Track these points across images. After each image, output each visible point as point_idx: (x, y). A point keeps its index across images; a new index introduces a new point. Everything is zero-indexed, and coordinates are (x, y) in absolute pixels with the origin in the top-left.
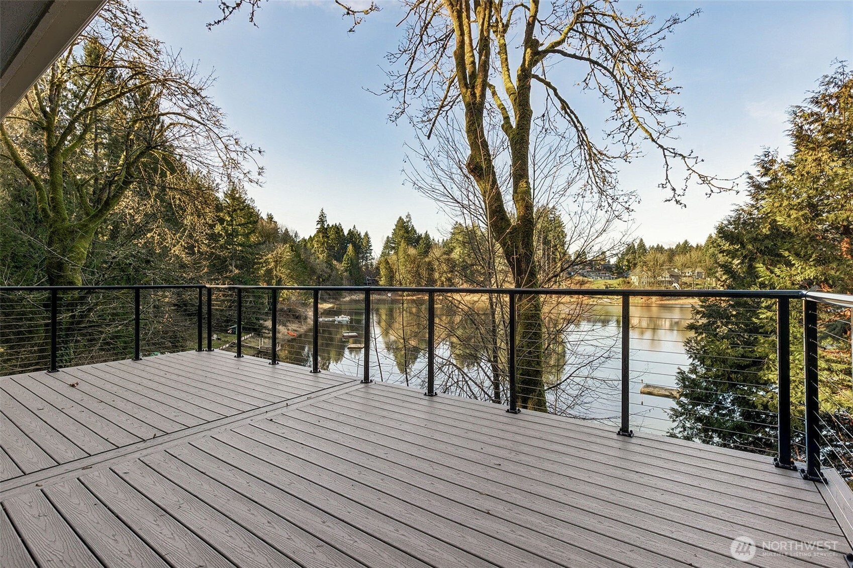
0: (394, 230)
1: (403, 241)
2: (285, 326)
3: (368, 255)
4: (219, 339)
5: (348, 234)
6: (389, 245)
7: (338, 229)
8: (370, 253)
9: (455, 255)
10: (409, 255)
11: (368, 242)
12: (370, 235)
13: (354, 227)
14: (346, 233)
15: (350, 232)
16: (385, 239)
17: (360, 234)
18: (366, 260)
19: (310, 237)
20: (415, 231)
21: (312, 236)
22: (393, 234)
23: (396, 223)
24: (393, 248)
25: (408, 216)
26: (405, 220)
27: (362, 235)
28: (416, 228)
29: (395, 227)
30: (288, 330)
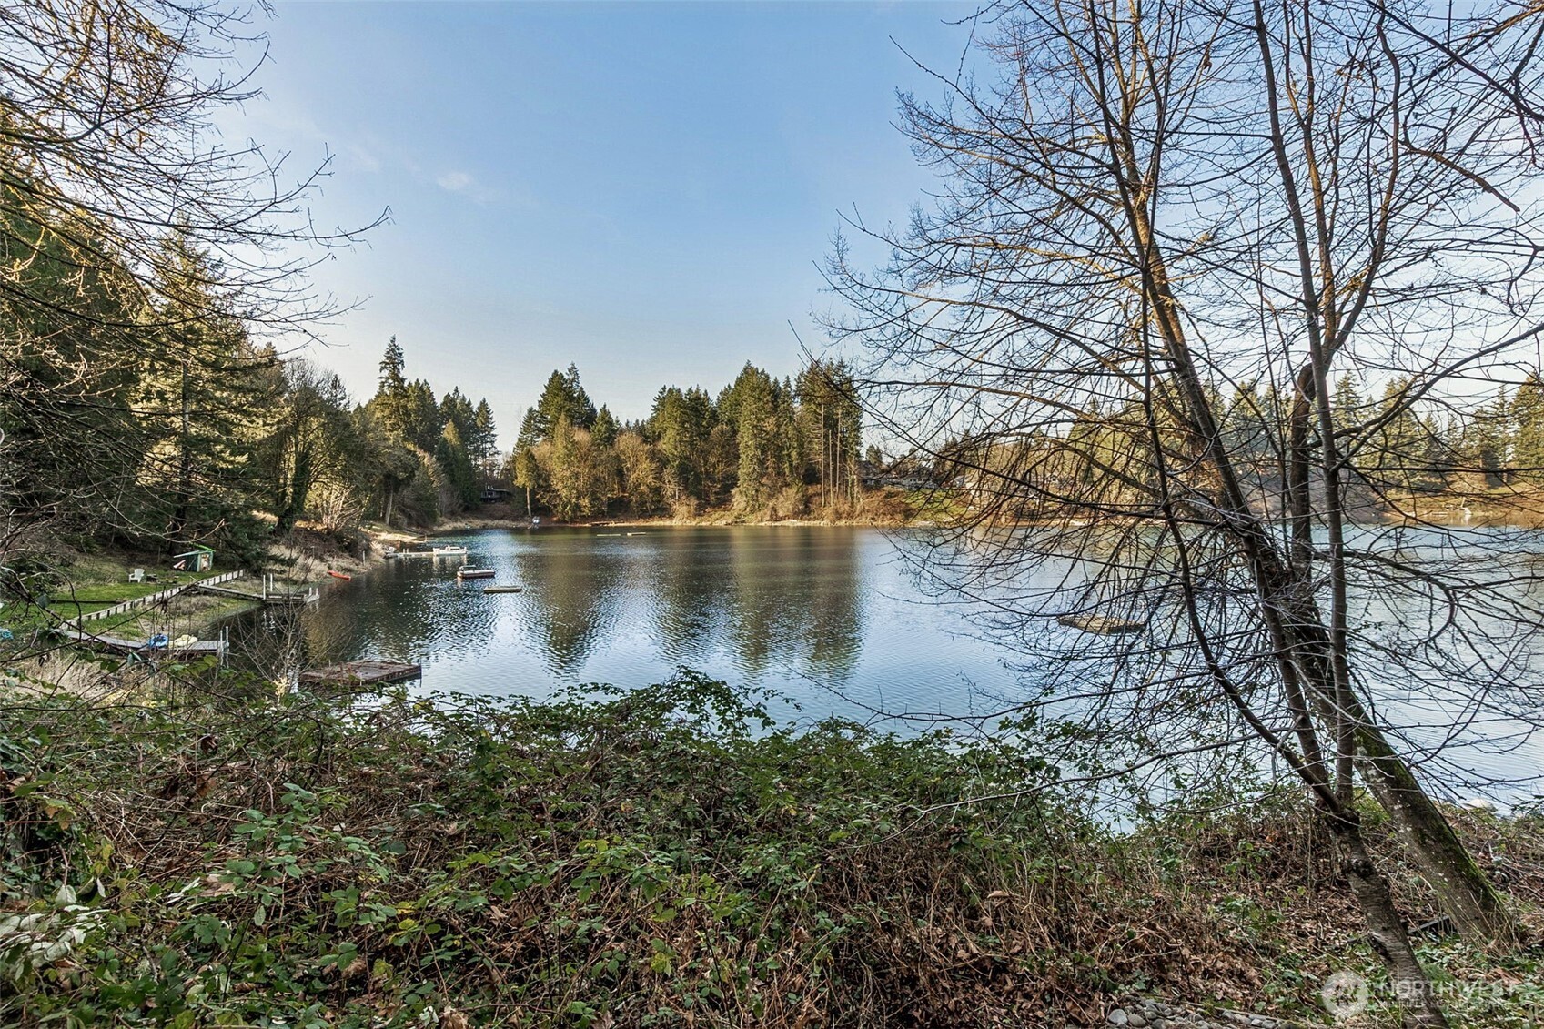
0: (543, 396)
1: (563, 416)
2: (322, 560)
3: (488, 445)
4: (149, 579)
5: (444, 403)
6: (535, 424)
7: (423, 393)
8: (492, 442)
9: (665, 446)
10: (574, 443)
11: (487, 419)
12: (491, 407)
13: (456, 391)
14: (439, 401)
15: (449, 401)
16: (525, 413)
17: (470, 403)
18: (484, 456)
19: (359, 406)
20: (587, 400)
21: (363, 405)
22: (541, 404)
23: (547, 383)
24: (542, 431)
25: (573, 370)
26: (566, 377)
27: (475, 406)
28: (587, 393)
29: (544, 391)
30: (330, 568)
